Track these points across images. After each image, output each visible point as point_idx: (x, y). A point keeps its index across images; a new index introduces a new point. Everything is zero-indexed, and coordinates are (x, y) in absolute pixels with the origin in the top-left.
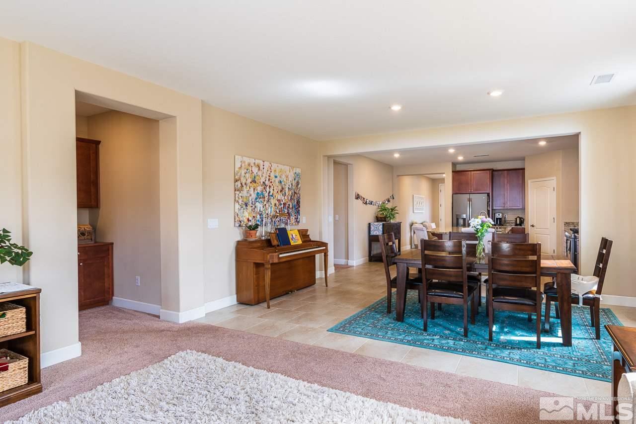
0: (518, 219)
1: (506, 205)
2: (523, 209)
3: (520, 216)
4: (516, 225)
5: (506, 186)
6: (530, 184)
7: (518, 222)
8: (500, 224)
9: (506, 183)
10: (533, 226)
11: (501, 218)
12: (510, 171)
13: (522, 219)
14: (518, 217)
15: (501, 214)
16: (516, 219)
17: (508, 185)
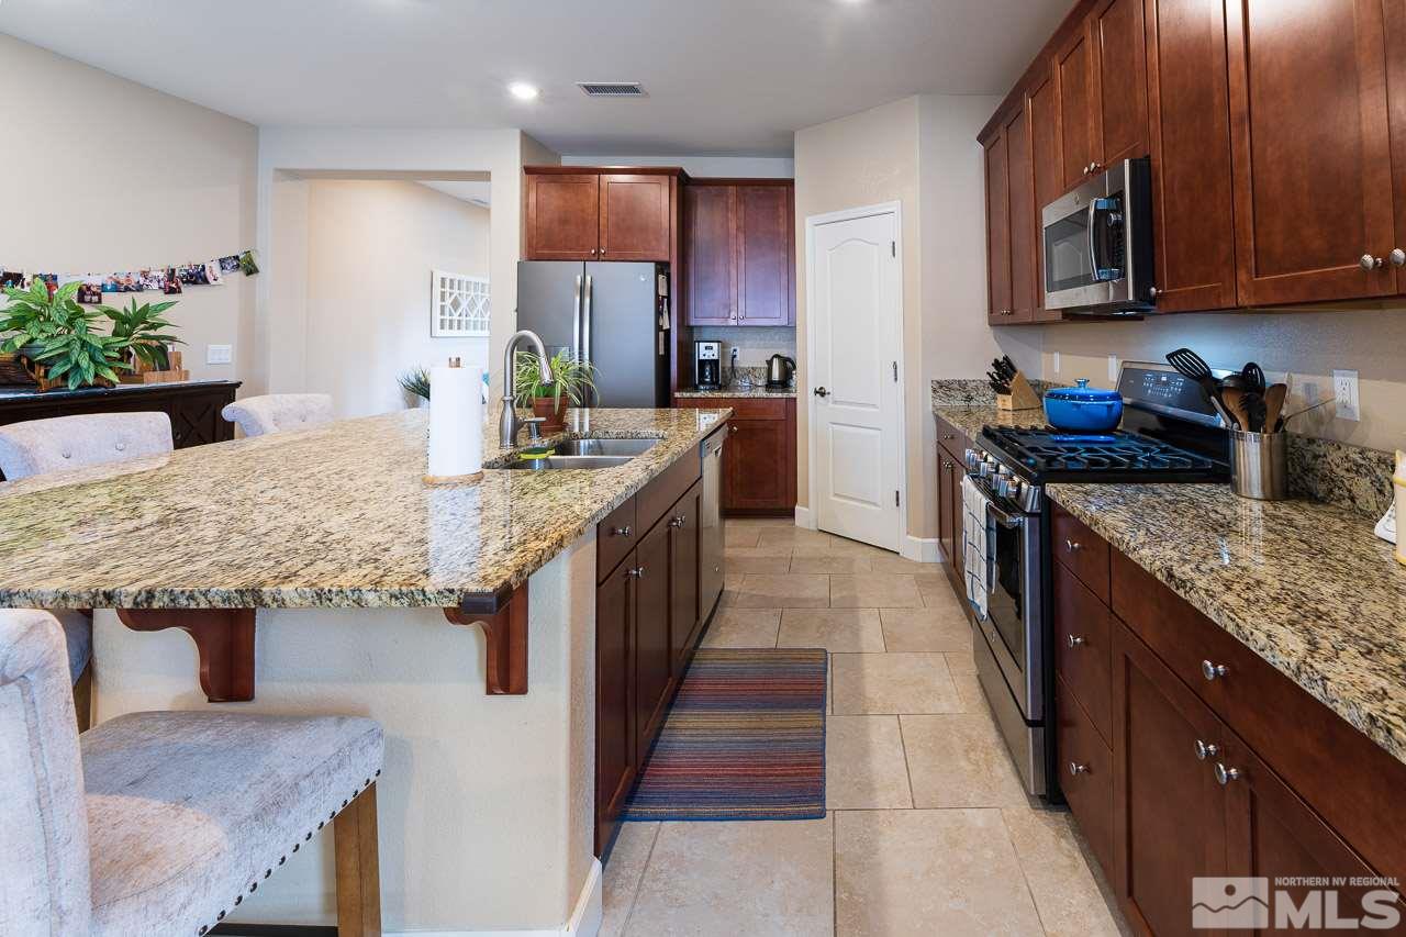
0: (776, 364)
1: (733, 314)
2: (791, 328)
3: (785, 353)
4: (770, 385)
5: (732, 241)
6: (810, 230)
7: (776, 376)
8: (712, 383)
9: (733, 231)
10: (821, 393)
11: (716, 362)
12: (749, 189)
13: (789, 364)
14: (776, 356)
15: (715, 345)
16: (770, 363)
17: (741, 236)
